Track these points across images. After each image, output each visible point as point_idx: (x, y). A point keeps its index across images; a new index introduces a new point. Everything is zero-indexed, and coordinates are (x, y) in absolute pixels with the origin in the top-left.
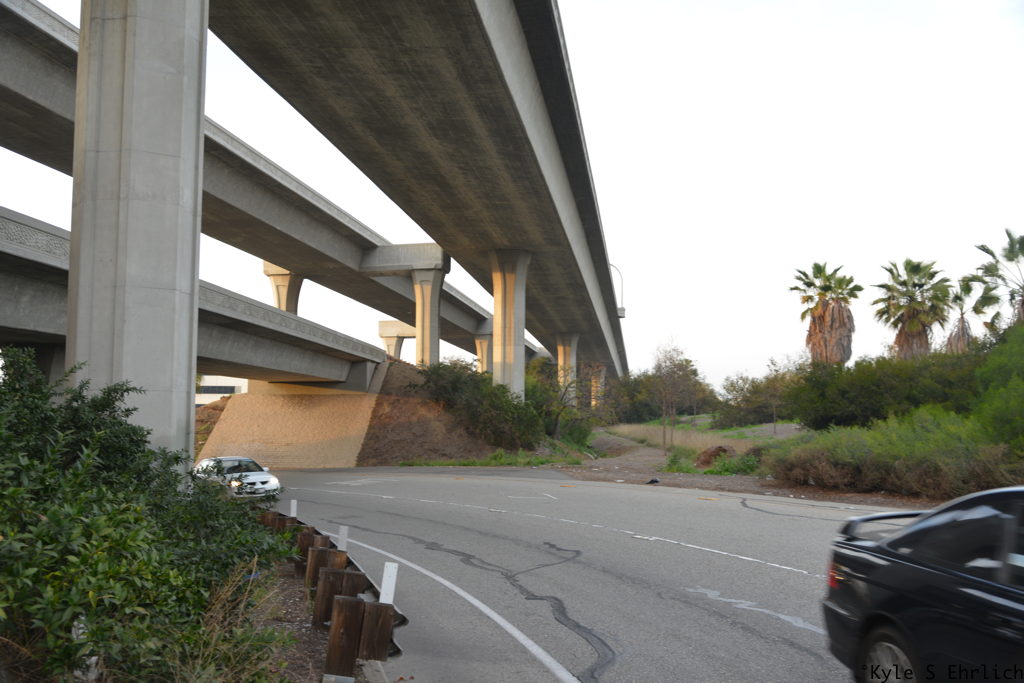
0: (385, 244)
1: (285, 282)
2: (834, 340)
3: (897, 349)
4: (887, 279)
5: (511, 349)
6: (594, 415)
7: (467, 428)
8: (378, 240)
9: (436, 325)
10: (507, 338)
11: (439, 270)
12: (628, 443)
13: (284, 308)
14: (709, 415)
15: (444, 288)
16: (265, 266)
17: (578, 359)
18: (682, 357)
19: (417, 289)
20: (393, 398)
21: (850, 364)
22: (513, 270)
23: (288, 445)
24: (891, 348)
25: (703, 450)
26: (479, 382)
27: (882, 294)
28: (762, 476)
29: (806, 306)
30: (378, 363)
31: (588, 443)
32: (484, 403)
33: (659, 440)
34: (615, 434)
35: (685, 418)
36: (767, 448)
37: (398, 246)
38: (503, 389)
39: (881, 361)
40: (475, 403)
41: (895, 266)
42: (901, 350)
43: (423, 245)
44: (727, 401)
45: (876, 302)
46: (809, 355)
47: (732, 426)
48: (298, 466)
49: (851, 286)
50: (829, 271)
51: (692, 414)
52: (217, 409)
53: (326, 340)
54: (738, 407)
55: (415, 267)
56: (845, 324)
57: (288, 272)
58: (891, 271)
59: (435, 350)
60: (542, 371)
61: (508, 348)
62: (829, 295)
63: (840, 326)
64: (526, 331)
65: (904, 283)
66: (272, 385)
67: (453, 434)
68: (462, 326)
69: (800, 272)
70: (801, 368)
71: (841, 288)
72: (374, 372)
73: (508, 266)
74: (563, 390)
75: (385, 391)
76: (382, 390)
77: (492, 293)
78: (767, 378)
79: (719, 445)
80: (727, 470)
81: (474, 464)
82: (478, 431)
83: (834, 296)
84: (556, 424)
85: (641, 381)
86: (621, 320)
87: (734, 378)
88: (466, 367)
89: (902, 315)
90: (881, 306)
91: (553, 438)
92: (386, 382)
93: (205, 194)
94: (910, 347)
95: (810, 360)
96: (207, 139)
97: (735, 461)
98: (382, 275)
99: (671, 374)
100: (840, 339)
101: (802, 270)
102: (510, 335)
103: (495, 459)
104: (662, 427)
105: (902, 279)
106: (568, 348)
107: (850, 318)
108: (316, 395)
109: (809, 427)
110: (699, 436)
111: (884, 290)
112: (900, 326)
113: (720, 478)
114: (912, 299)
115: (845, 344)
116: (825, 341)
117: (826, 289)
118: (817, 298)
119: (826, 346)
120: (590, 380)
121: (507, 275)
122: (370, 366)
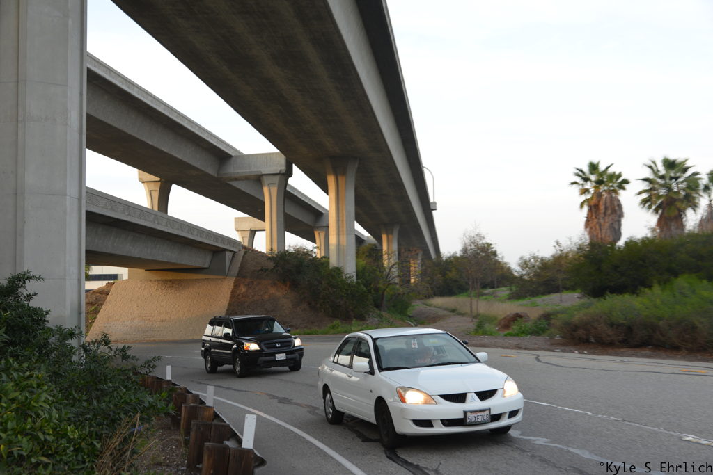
0: (238, 154)
1: (157, 187)
2: (607, 225)
3: (658, 230)
4: (648, 174)
5: (344, 239)
6: (413, 291)
7: (309, 304)
8: (232, 151)
9: (282, 219)
10: (341, 229)
11: (283, 174)
12: (441, 313)
13: (156, 208)
14: (508, 288)
15: (288, 189)
16: (139, 174)
17: (399, 244)
18: (484, 242)
19: (266, 190)
20: (248, 280)
21: (621, 243)
22: (344, 173)
23: (162, 321)
24: (653, 230)
25: (503, 317)
26: (318, 265)
27: (645, 186)
28: (552, 336)
29: (583, 198)
30: (235, 252)
31: (408, 313)
32: (323, 282)
33: (468, 310)
34: (430, 305)
35: (488, 291)
36: (555, 313)
37: (249, 156)
38: (338, 270)
39: (645, 241)
40: (316, 283)
41: (654, 163)
42: (662, 231)
43: (270, 154)
44: (522, 276)
45: (640, 193)
46: (587, 237)
47: (526, 297)
48: (171, 339)
49: (620, 180)
50: (602, 168)
51: (493, 288)
52: (103, 293)
53: (192, 234)
54: (531, 281)
55: (263, 173)
56: (616, 211)
57: (159, 179)
58: (651, 167)
59: (282, 240)
60: (370, 256)
61: (341, 237)
62: (602, 188)
63: (612, 213)
64: (356, 223)
65: (662, 177)
66: (147, 272)
67: (298, 308)
68: (303, 220)
69: (578, 169)
70: (580, 248)
71: (611, 182)
72: (232, 259)
73: (339, 171)
74: (387, 270)
75: (241, 275)
76: (238, 274)
77: (327, 193)
78: (553, 256)
79: (516, 312)
80: (523, 332)
81: (316, 333)
82: (318, 305)
83: (606, 188)
84: (382, 299)
85: (451, 262)
86: (433, 212)
87: (527, 257)
88: (308, 254)
89: (662, 202)
90: (645, 196)
91: (380, 310)
92: (241, 268)
93: (88, 116)
94: (669, 229)
95: (588, 241)
96: (89, 71)
97: (529, 324)
98: (236, 179)
99: (475, 255)
100: (612, 223)
101: (579, 168)
102: (343, 227)
103: (333, 328)
104: (469, 299)
105: (661, 174)
106: (390, 236)
107: (620, 206)
108: (184, 280)
109: (589, 295)
110: (500, 305)
111: (646, 183)
112: (660, 211)
113: (517, 338)
114: (669, 189)
115: (616, 227)
116: (600, 226)
117: (599, 183)
118: (592, 191)
119: (601, 230)
120: (409, 262)
121: (340, 178)
122: (228, 255)
